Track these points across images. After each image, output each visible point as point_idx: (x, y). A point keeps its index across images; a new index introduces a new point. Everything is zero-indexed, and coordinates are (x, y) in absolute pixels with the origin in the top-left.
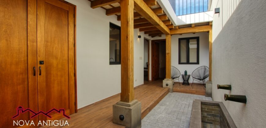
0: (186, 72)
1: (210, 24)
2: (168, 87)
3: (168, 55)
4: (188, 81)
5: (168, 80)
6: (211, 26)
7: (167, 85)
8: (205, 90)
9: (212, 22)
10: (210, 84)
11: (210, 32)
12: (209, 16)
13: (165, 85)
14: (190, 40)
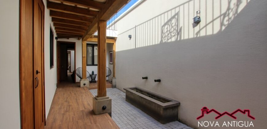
0: (93, 72)
1: (115, 39)
2: (85, 86)
3: (85, 58)
4: (95, 79)
5: (85, 80)
6: (115, 40)
7: (84, 84)
8: (112, 84)
9: (116, 38)
10: (115, 79)
11: (114, 44)
12: (115, 33)
13: (83, 84)
14: (95, 46)
